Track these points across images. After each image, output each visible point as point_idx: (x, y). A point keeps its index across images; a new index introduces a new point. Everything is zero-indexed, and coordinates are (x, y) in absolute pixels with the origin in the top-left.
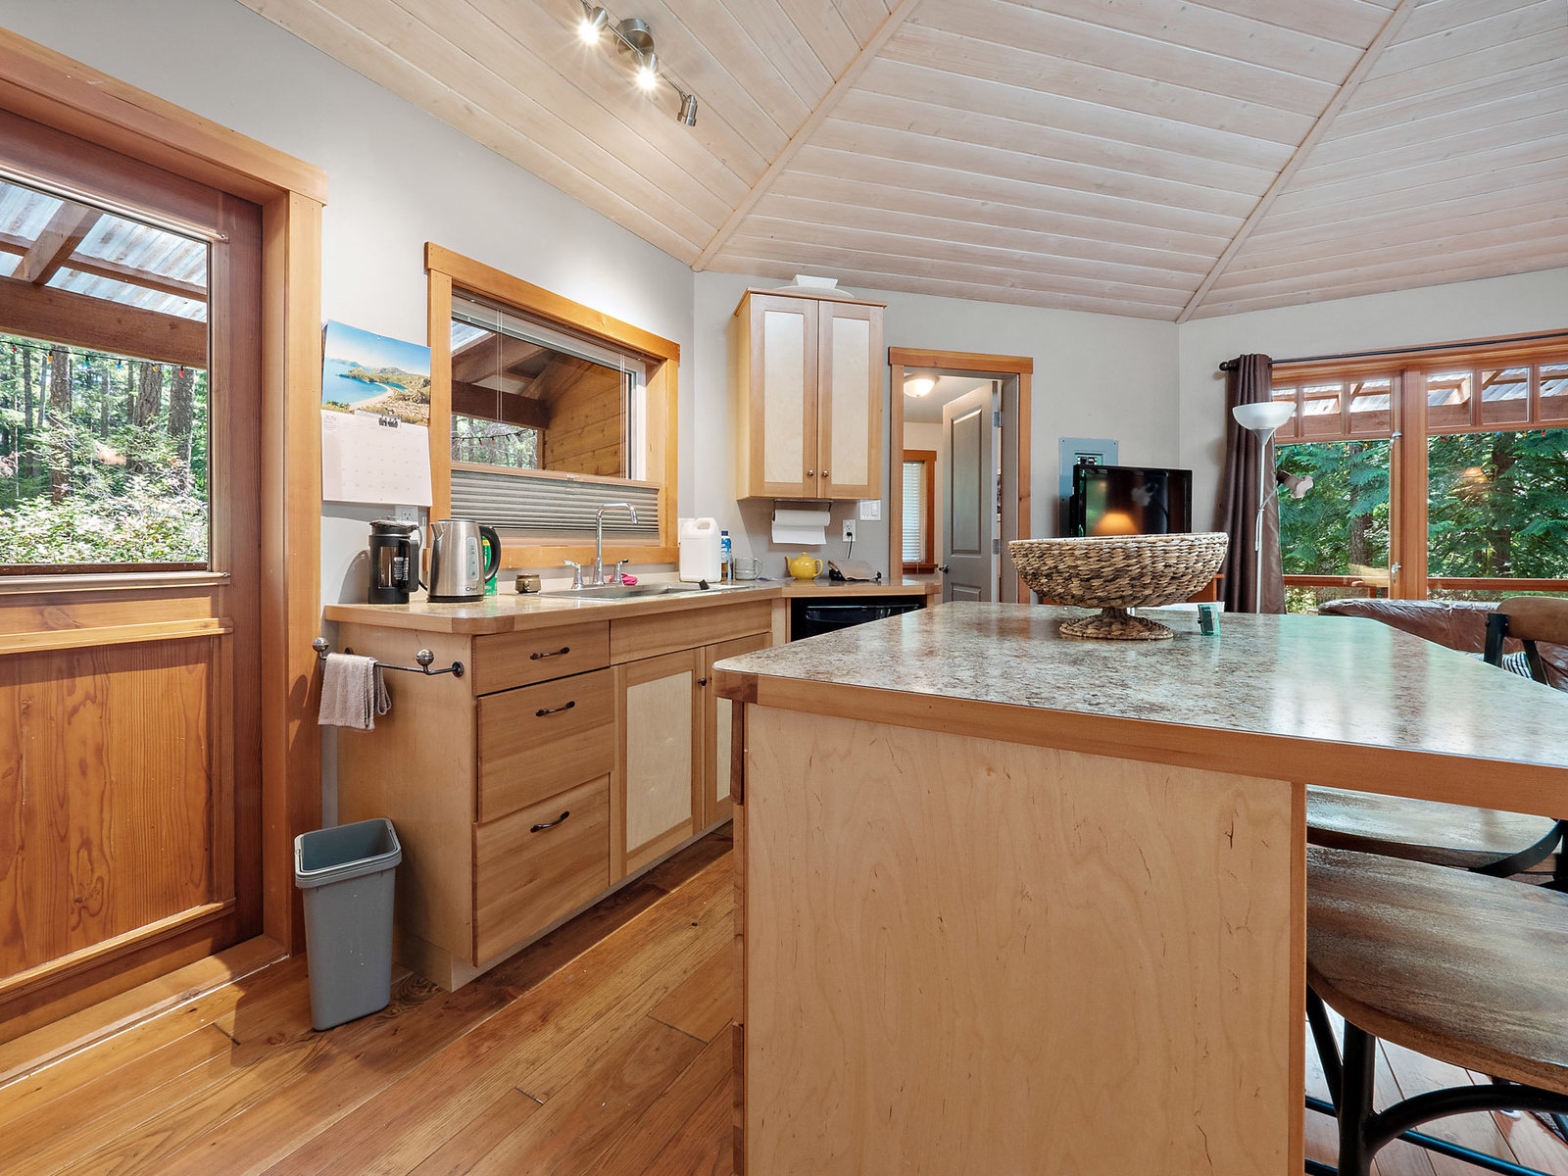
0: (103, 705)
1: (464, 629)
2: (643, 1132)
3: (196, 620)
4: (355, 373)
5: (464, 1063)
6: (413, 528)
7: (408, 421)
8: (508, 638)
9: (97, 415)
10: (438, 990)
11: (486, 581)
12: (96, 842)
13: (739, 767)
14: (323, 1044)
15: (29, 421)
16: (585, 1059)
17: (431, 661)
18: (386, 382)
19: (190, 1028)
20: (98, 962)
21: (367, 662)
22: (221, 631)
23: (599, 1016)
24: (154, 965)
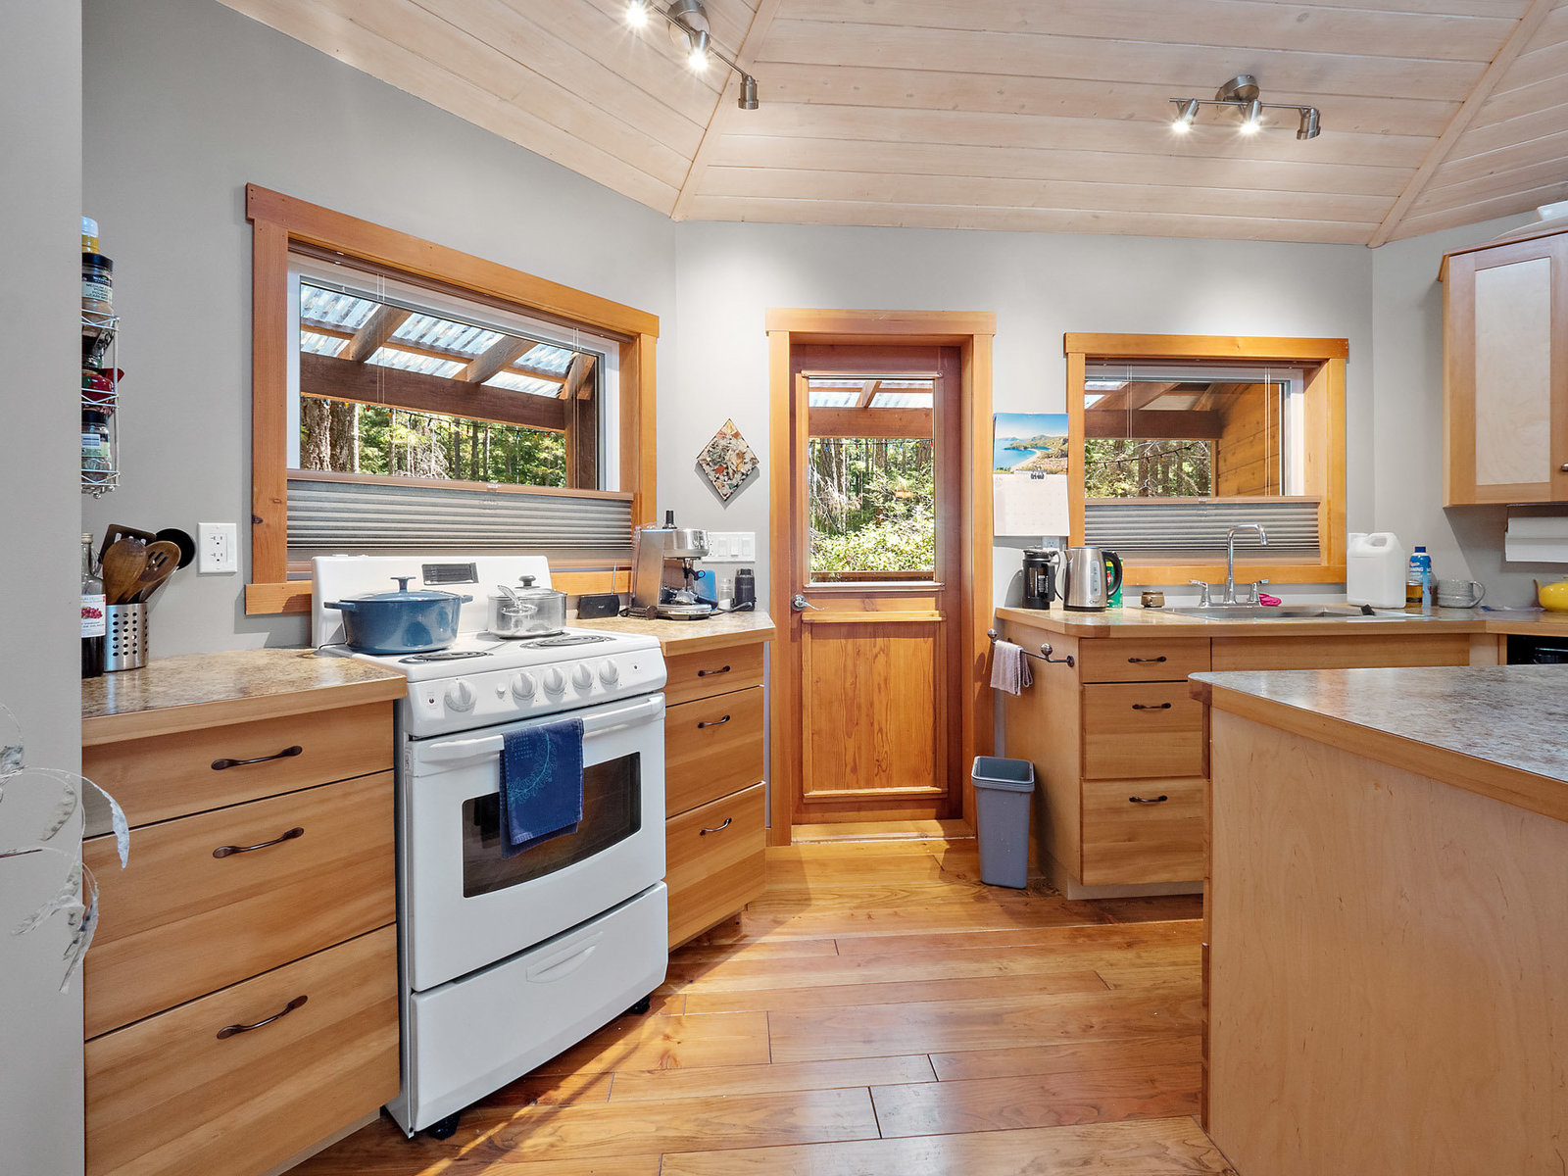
0: (887, 655)
1: (1073, 632)
2: (1181, 1045)
3: (926, 611)
4: (1015, 445)
5: (1065, 942)
6: (1054, 554)
7: (1052, 473)
8: (1105, 642)
9: (900, 458)
10: (1059, 895)
11: (1109, 597)
12: (884, 731)
13: (1206, 752)
14: (985, 891)
15: (867, 468)
16: (1152, 983)
17: (1050, 652)
18: (1036, 447)
19: (921, 852)
20: (886, 798)
21: (1015, 648)
22: (940, 619)
23: (1175, 964)
24: (908, 812)
